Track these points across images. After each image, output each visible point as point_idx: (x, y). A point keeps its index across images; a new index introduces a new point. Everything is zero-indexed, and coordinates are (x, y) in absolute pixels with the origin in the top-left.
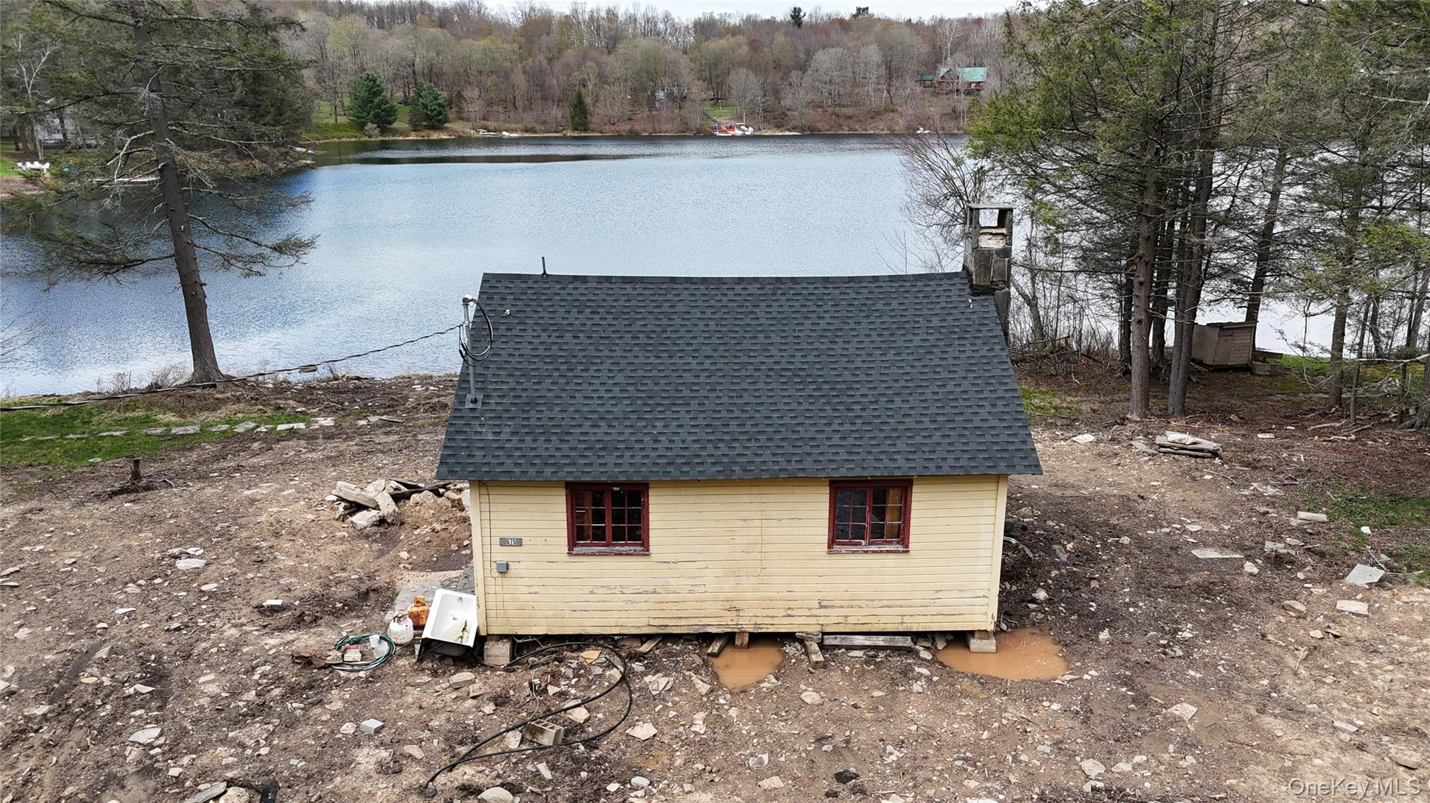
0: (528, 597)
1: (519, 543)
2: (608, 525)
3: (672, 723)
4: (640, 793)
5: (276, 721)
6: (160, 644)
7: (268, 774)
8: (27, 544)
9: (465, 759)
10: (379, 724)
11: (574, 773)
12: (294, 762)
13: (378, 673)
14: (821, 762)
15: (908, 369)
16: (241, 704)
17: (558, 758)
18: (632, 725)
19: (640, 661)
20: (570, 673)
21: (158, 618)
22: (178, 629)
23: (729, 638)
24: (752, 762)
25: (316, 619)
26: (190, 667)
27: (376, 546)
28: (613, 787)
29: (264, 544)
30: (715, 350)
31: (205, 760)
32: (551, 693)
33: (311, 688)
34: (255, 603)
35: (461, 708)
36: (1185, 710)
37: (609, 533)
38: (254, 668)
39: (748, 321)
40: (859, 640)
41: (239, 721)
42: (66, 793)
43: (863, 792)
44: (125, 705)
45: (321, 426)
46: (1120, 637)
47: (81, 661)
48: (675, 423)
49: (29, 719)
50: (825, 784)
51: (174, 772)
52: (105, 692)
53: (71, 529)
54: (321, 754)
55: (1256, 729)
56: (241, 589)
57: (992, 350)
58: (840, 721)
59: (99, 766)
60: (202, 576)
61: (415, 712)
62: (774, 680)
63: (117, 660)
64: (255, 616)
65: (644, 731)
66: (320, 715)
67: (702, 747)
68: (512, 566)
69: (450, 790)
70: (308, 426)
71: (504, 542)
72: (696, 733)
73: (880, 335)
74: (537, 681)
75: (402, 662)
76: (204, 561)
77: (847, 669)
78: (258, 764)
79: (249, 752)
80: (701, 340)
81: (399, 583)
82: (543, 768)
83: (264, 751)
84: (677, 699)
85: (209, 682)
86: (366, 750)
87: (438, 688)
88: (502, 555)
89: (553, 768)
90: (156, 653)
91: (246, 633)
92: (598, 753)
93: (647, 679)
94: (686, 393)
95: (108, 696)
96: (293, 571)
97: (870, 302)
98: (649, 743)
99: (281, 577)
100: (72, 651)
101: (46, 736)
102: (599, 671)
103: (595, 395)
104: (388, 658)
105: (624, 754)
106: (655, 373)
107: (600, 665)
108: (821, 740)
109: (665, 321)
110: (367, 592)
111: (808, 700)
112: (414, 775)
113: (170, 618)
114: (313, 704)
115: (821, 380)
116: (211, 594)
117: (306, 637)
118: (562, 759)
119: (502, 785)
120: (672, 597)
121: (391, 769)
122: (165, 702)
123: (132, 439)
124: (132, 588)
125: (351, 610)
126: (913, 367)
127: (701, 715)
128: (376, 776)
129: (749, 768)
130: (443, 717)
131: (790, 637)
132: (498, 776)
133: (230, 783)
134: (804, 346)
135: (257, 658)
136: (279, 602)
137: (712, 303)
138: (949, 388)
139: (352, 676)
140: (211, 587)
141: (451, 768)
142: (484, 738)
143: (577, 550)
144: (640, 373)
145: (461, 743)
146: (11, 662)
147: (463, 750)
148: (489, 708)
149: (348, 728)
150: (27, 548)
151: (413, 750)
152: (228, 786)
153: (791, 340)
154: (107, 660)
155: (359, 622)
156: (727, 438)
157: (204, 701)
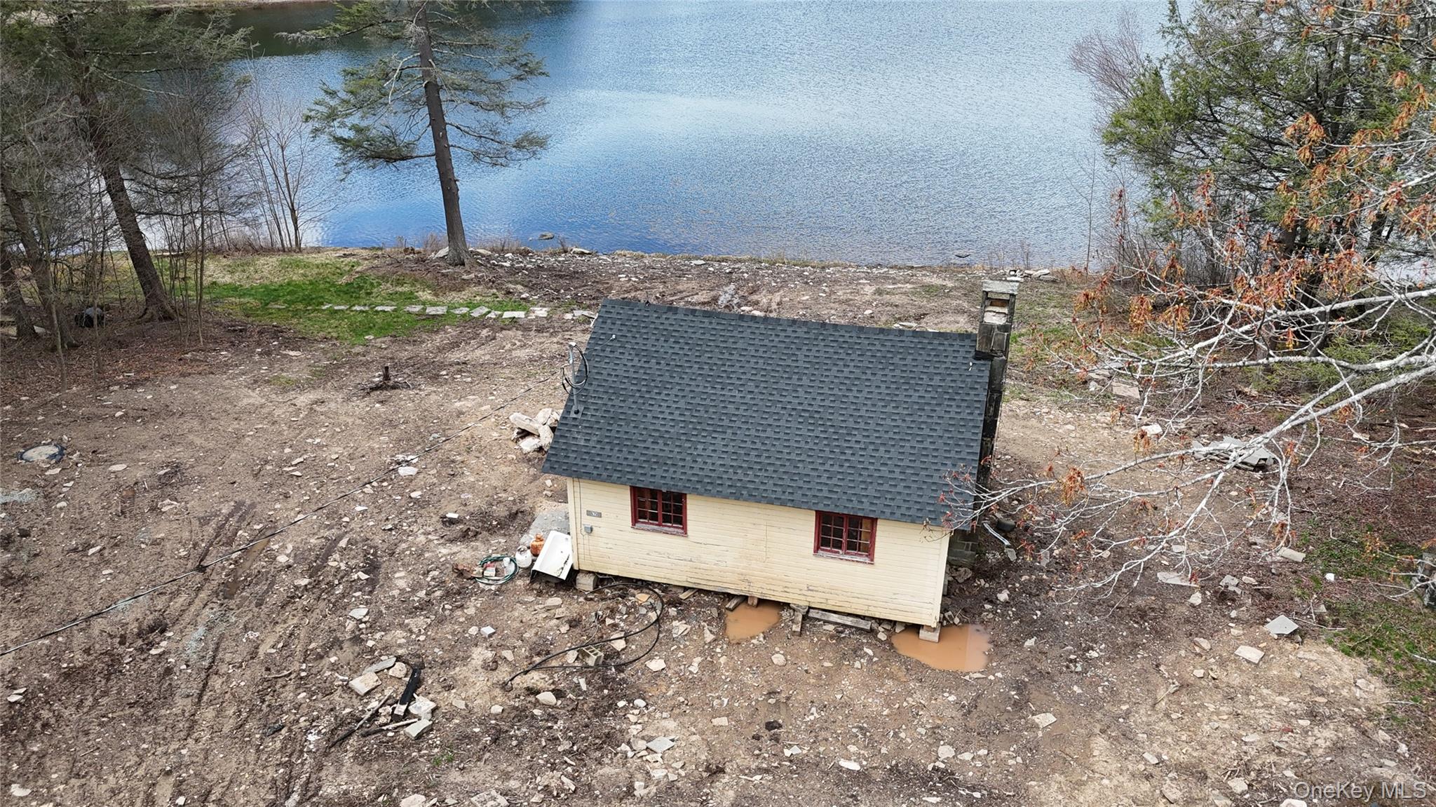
0: (606, 550)
1: (599, 515)
2: (660, 512)
3: (679, 661)
4: (636, 712)
5: (433, 617)
6: (377, 541)
7: (419, 656)
8: (310, 436)
9: (536, 667)
10: (493, 631)
11: (600, 689)
12: (436, 650)
13: (504, 588)
14: (763, 711)
15: (899, 423)
16: (416, 599)
17: (594, 676)
18: (651, 659)
19: (676, 607)
20: (624, 610)
21: (380, 518)
22: (390, 530)
23: (745, 599)
24: (716, 702)
25: (477, 534)
26: (392, 563)
27: (533, 471)
28: (621, 704)
29: (459, 458)
30: (757, 387)
31: (388, 638)
32: (607, 624)
33: (459, 593)
34: (441, 513)
35: (547, 626)
36: (1048, 718)
37: (660, 517)
38: (429, 572)
39: (789, 362)
40: (834, 618)
41: (413, 611)
42: (311, 647)
43: (777, 740)
44: (351, 587)
45: (537, 317)
46: (1041, 646)
47: (330, 548)
48: (712, 448)
49: (297, 588)
50: (757, 728)
51: (370, 643)
52: (342, 574)
53: (339, 425)
54: (453, 647)
55: (1088, 745)
56: (436, 499)
57: (971, 414)
58: (790, 681)
59: (331, 631)
60: (414, 483)
61: (516, 624)
62: (761, 639)
63: (351, 550)
64: (440, 526)
65: (656, 665)
66: (459, 617)
67: (690, 684)
68: (594, 528)
69: (521, 689)
70: (527, 315)
71: (589, 513)
72: (691, 673)
73: (888, 388)
74: (600, 613)
75: (520, 582)
76: (416, 470)
77: (816, 639)
78: (417, 647)
79: (414, 636)
80: (749, 376)
81: (538, 510)
82: (582, 682)
83: (422, 638)
84: (688, 643)
85: (400, 578)
86: (479, 649)
87: (536, 607)
88: (589, 521)
89: (588, 683)
90: (375, 547)
91: (431, 541)
92: (623, 675)
93: (675, 623)
94: (726, 423)
95: (342, 577)
96: (472, 487)
97: (889, 355)
98: (657, 674)
99: (463, 492)
100: (326, 538)
101: (305, 603)
102: (643, 611)
103: (661, 416)
104: (512, 578)
105: (639, 679)
106: (707, 402)
107: (645, 607)
108: (772, 693)
109: (726, 356)
110: (517, 513)
111: (775, 661)
112: (503, 674)
113: (387, 519)
114: (457, 607)
115: (829, 423)
116: (416, 501)
117: (465, 550)
118: (596, 677)
119: (552, 691)
120: (703, 566)
121: (491, 666)
122: (374, 588)
123: (398, 317)
124: (368, 489)
125: (502, 528)
126: (904, 421)
127: (699, 659)
128: (480, 670)
129: (712, 707)
130: (534, 631)
131: (788, 605)
132: (553, 683)
133: (399, 659)
134: (826, 391)
135: (432, 563)
136: (455, 516)
137: (766, 343)
138: (926, 445)
139: (487, 588)
140: (415, 495)
141: (526, 672)
142: (554, 653)
143: (638, 525)
144: (698, 401)
145: (539, 654)
146: (291, 541)
147: (537, 660)
148: (564, 629)
149: (473, 630)
150: (310, 440)
151: (508, 654)
152: (397, 661)
153: (817, 384)
154: (345, 549)
155: (502, 540)
156: (745, 465)
157: (396, 592)
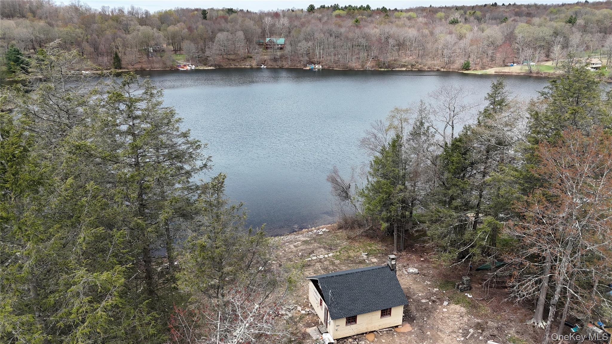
0: (340, 333)
1: (339, 326)
23: (366, 333)
30: (358, 288)
36: (429, 333)
37: (352, 322)
39: (361, 281)
40: (384, 330)
46: (417, 321)
48: (359, 304)
55: (438, 334)
62: (376, 339)
68: (338, 329)
77: (385, 335)
80: (356, 286)
81: (307, 331)
94: (358, 298)
97: (377, 274)
103: (345, 300)
110: (303, 334)
111: (383, 342)
115: (375, 292)
120: (359, 329)
131: (375, 331)
134: (371, 285)
143: (347, 325)
153: (368, 284)
156: (367, 305)
